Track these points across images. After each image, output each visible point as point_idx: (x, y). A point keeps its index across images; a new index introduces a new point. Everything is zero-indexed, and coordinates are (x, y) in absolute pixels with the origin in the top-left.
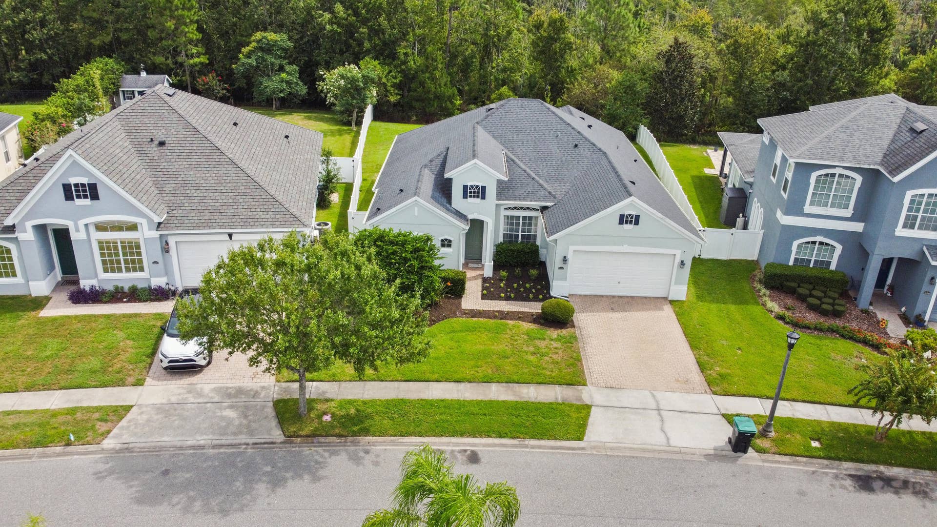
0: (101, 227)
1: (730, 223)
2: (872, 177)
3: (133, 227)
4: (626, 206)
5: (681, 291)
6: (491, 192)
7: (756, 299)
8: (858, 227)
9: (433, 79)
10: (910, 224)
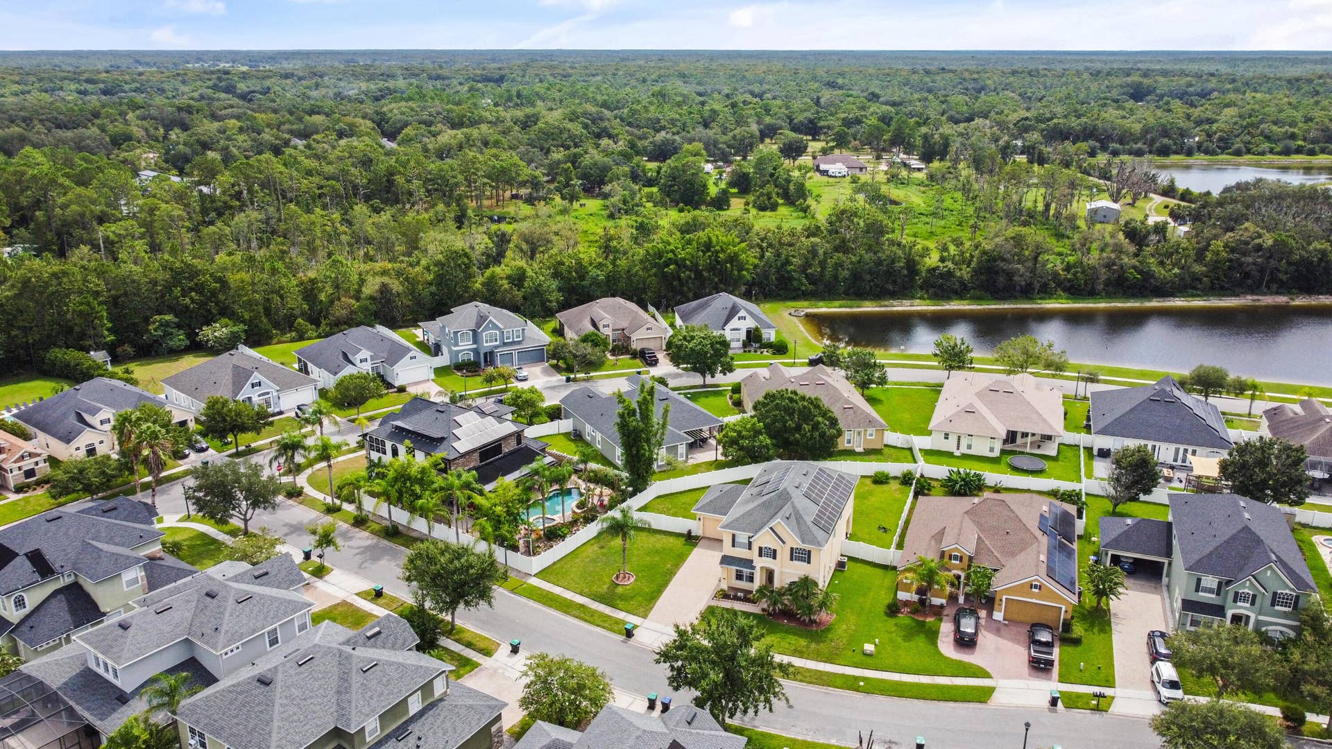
0: (259, 396)
1: (436, 355)
2: (474, 331)
3: (268, 393)
4: (411, 354)
5: (432, 376)
6: (369, 360)
7: (454, 373)
8: (475, 346)
9: (261, 322)
10: (487, 342)
